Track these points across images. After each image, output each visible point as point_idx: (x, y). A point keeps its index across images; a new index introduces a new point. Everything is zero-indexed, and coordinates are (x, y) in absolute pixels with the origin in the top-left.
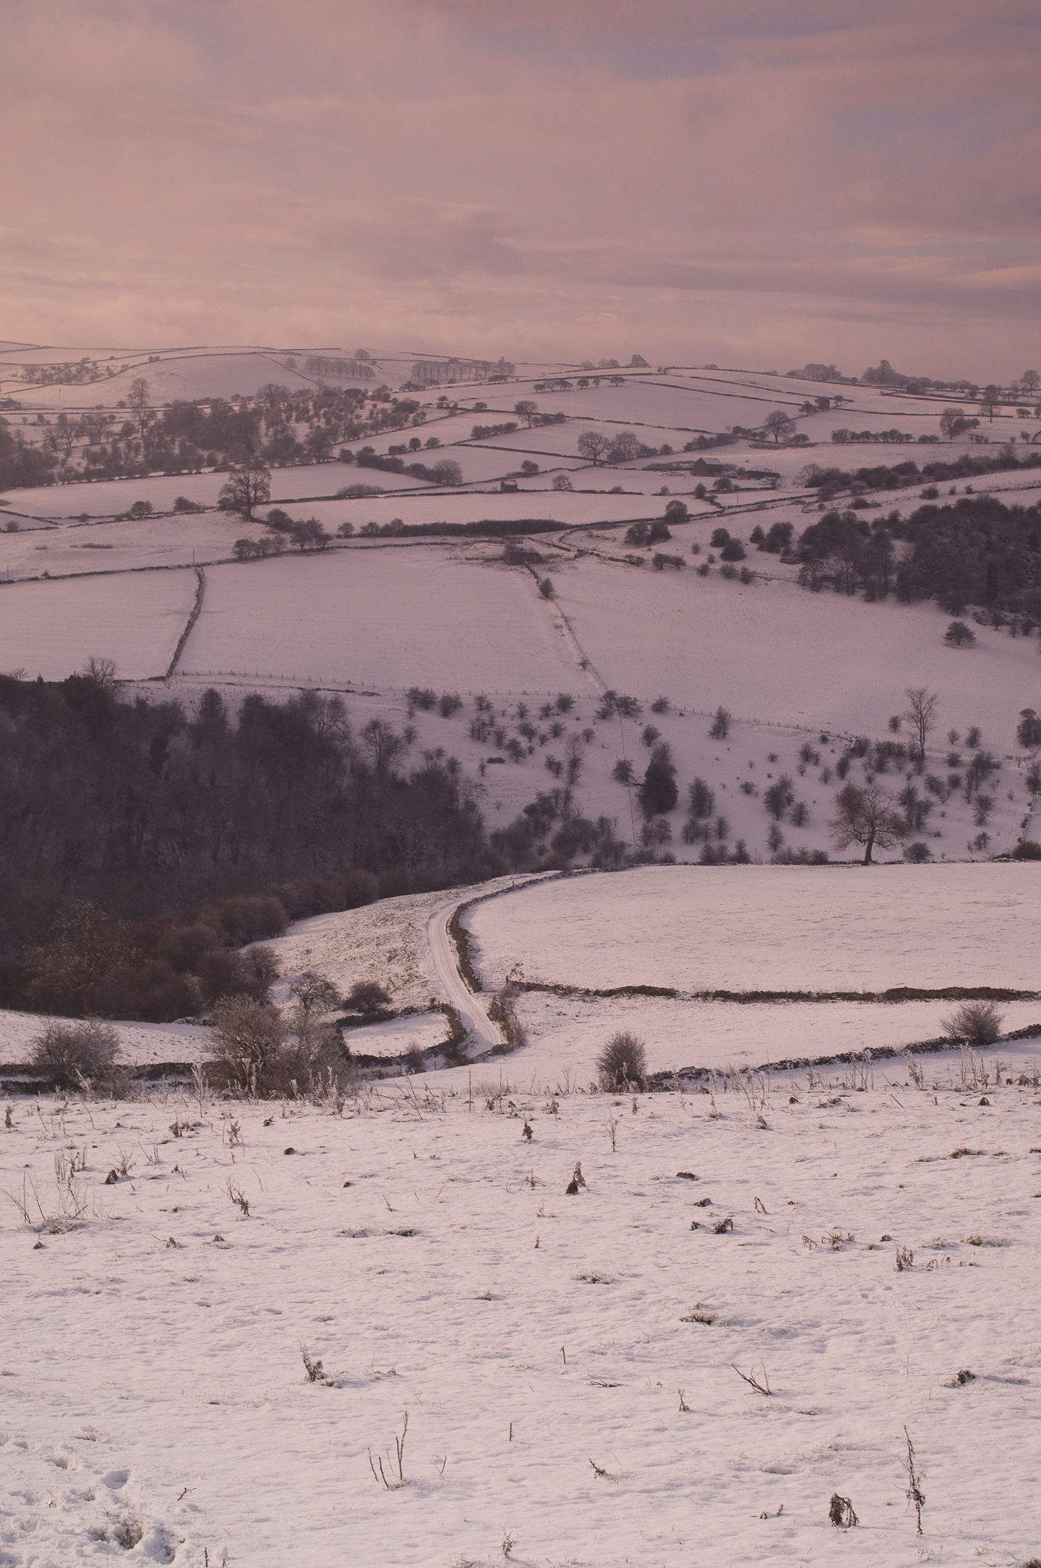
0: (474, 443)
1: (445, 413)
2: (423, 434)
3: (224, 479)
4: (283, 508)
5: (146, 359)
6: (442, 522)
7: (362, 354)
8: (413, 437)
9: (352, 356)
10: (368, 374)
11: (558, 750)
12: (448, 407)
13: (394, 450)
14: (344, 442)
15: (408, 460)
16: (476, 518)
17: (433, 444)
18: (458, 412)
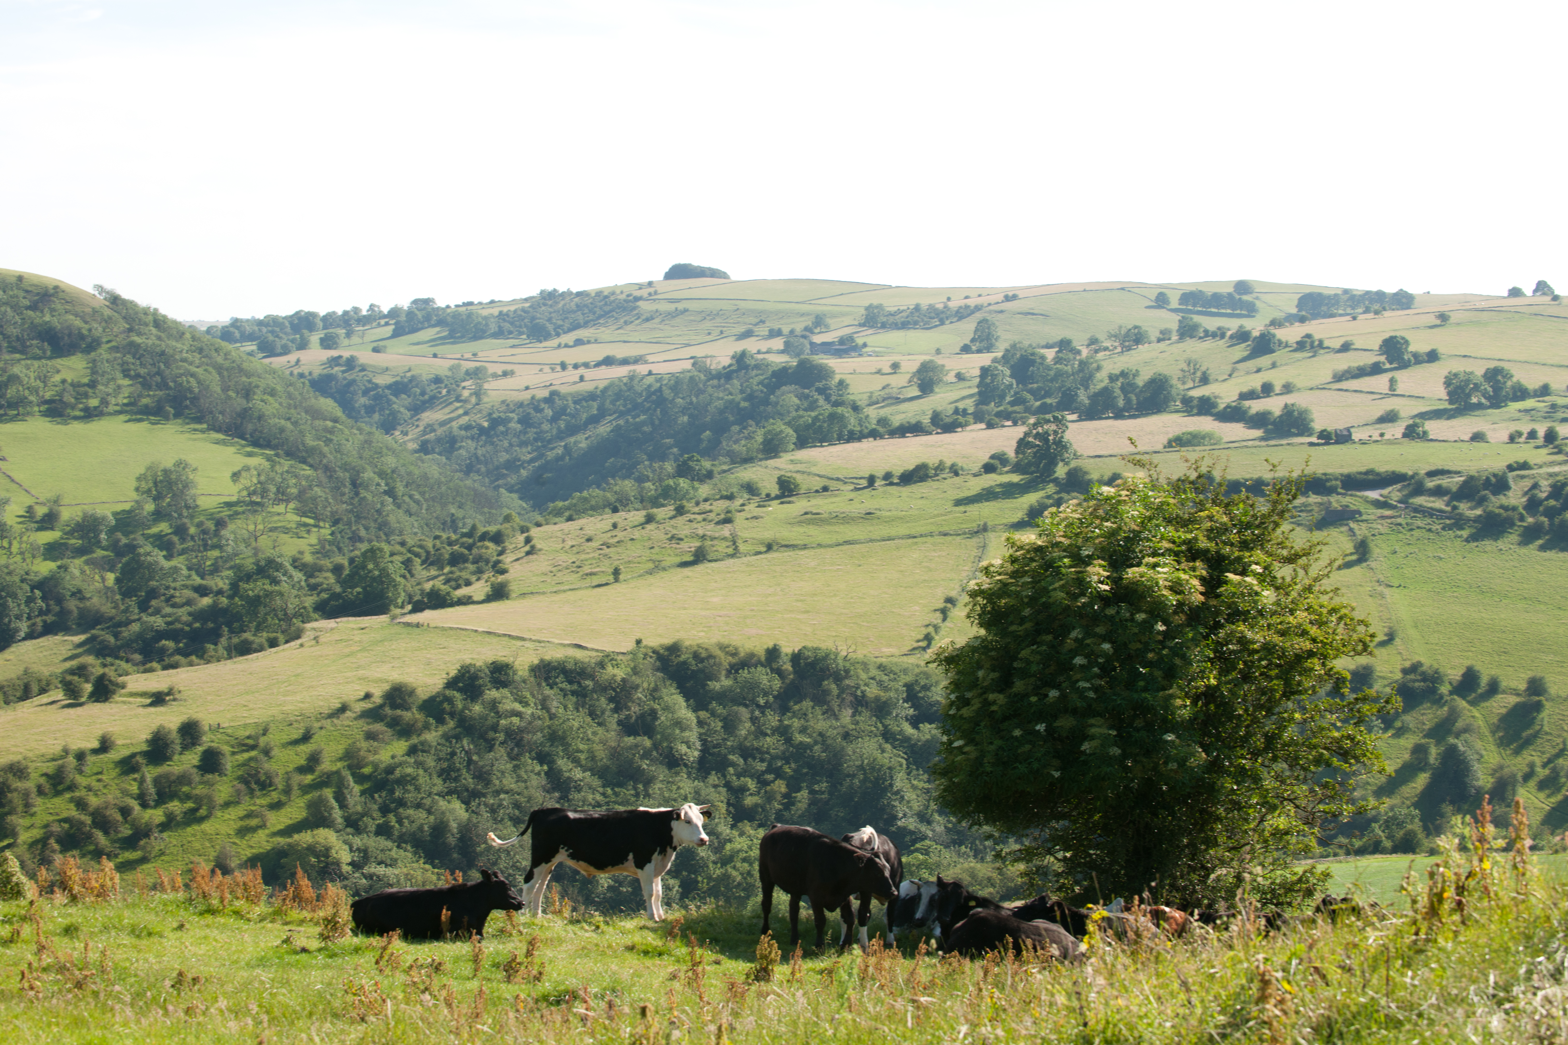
0: (1332, 387)
1: (1307, 353)
2: (1277, 378)
3: (1019, 432)
4: (1084, 465)
5: (1000, 297)
7: (1242, 287)
8: (1265, 380)
9: (1231, 290)
10: (1251, 310)
12: (1311, 347)
13: (1243, 396)
15: (1255, 406)
17: (1288, 388)
18: (1322, 351)
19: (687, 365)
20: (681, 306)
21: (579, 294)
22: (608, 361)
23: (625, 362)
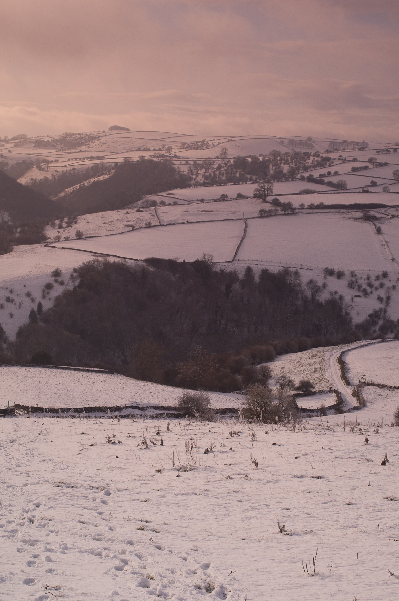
0: (352, 173)
1: (341, 162)
2: (332, 170)
3: (256, 186)
4: (278, 197)
5: (227, 140)
6: (339, 204)
7: (310, 139)
8: (328, 171)
9: (306, 139)
10: (312, 146)
11: (382, 293)
12: (342, 160)
13: (321, 176)
14: (302, 173)
15: (326, 180)
16: (353, 203)
17: (336, 174)
18: (346, 161)
19: (122, 160)
20: (115, 139)
21: (79, 134)
22: (92, 158)
23: (98, 158)
